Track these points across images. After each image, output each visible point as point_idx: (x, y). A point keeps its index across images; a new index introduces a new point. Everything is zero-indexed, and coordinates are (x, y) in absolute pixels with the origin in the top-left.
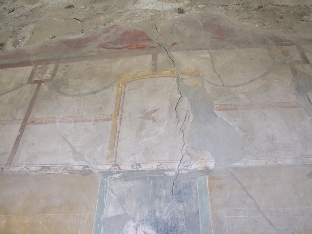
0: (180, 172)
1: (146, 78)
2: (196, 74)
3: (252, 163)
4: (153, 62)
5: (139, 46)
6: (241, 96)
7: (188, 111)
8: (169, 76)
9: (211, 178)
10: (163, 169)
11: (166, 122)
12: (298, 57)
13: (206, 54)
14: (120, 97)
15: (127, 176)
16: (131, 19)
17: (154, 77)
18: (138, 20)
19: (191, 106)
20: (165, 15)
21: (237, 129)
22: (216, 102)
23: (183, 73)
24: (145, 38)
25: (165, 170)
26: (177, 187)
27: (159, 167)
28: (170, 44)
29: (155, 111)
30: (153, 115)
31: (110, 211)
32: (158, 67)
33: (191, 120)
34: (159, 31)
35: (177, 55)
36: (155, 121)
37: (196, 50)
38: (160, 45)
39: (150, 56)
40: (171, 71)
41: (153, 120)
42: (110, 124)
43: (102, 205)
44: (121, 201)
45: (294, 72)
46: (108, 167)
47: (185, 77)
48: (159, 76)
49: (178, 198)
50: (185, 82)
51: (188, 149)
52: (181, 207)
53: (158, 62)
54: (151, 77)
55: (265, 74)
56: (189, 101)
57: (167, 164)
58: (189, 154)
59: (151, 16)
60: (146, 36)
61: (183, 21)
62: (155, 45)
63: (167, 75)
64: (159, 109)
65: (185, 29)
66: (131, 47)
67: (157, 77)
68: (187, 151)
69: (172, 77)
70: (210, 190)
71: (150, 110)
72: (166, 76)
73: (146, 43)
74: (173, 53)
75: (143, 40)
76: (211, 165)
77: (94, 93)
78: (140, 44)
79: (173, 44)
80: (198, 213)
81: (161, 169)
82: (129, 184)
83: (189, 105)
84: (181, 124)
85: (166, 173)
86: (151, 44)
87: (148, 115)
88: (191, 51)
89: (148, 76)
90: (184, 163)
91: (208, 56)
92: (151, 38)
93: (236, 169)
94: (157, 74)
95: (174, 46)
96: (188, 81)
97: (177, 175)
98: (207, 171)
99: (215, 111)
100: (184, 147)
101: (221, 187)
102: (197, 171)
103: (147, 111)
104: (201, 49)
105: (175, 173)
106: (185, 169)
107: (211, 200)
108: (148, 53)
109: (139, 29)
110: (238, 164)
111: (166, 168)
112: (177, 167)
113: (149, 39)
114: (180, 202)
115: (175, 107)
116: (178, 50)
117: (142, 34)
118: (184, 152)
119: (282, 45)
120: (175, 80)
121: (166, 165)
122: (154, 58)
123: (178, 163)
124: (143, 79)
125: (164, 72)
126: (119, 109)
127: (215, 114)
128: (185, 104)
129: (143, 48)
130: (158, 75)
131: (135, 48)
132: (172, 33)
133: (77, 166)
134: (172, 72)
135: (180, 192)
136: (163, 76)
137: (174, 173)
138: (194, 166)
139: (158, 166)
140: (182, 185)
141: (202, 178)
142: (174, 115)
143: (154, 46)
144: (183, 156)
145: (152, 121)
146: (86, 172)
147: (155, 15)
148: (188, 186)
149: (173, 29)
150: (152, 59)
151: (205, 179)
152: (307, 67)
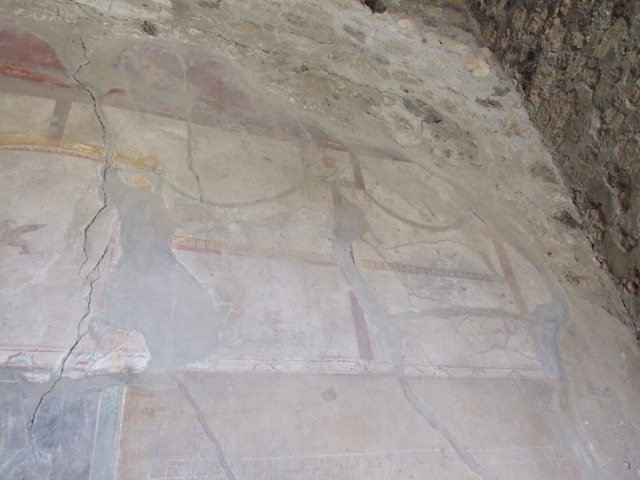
0: (64, 375)
1: (28, 150)
2: (150, 165)
3: (228, 365)
4: (56, 119)
5: (28, 73)
6: (232, 227)
7: (112, 240)
8: (87, 157)
9: (132, 393)
10: (22, 365)
11: (57, 257)
12: (348, 174)
13: (180, 130)
16: (24, 8)
17: (49, 151)
18: (44, 17)
19: (123, 229)
20: (112, 25)
21: (211, 292)
22: (178, 231)
23: (120, 157)
24: (49, 60)
25: (26, 369)
26: (47, 411)
27: (14, 359)
28: (106, 90)
29: (34, 228)
30: (26, 237)
32: (66, 132)
33: (115, 262)
34: (88, 55)
35: (116, 116)
36: (27, 252)
37: (161, 115)
38: (82, 86)
39: (51, 104)
40: (94, 147)
41: (24, 247)
45: (338, 199)
47: (123, 166)
48: (62, 153)
49: (44, 437)
50: (122, 177)
51: (95, 324)
52: (47, 458)
53: (69, 120)
54: (42, 151)
55: (287, 193)
56: (120, 219)
57: (34, 353)
58: (95, 336)
59: (79, 18)
60: (54, 56)
61: (148, 49)
62: (70, 81)
63: (82, 154)
64: (43, 226)
65: (147, 67)
66: (8, 71)
67: (56, 152)
68: (91, 329)
69: (94, 159)
70: (127, 418)
71: (21, 223)
72: (79, 156)
73: (50, 73)
74: (108, 109)
75: (44, 64)
76: (141, 363)
78: (31, 70)
79: (113, 91)
80: (86, 471)
81: (16, 365)
83: (119, 228)
84: (90, 266)
85: (28, 375)
86: (60, 77)
87: (13, 236)
88: (148, 116)
89: (35, 147)
90: (79, 354)
91: (184, 133)
92: (63, 63)
93: (193, 375)
94: (57, 146)
95: (114, 96)
96: (128, 177)
97: (55, 381)
98: (128, 376)
99: (173, 250)
100: (87, 319)
101: (150, 413)
102: (105, 374)
103: (13, 226)
104: (171, 116)
105: (52, 378)
106: (76, 369)
107: (123, 443)
108: (49, 96)
109: (39, 37)
110: (199, 366)
111: (30, 364)
112: (59, 362)
113: (58, 66)
114: (48, 445)
115: (85, 227)
116: (121, 105)
117: (45, 49)
118: (84, 329)
119: (326, 146)
120: (100, 167)
121: (32, 357)
122: (61, 110)
123: (64, 355)
124: (20, 149)
125: (76, 146)
127: (171, 255)
128: (111, 225)
129: (39, 80)
130: (60, 150)
131: (16, 76)
132: (115, 66)
134: (97, 149)
135: (53, 421)
136: (72, 155)
137: (47, 377)
138: (101, 363)
139: (10, 357)
140: (62, 406)
141: (114, 391)
142: (79, 244)
143: (67, 84)
144: (80, 338)
145: (20, 249)
147: (86, 19)
148: (76, 409)
149: (120, 59)
150: (56, 109)
151: (120, 394)
152: (360, 195)
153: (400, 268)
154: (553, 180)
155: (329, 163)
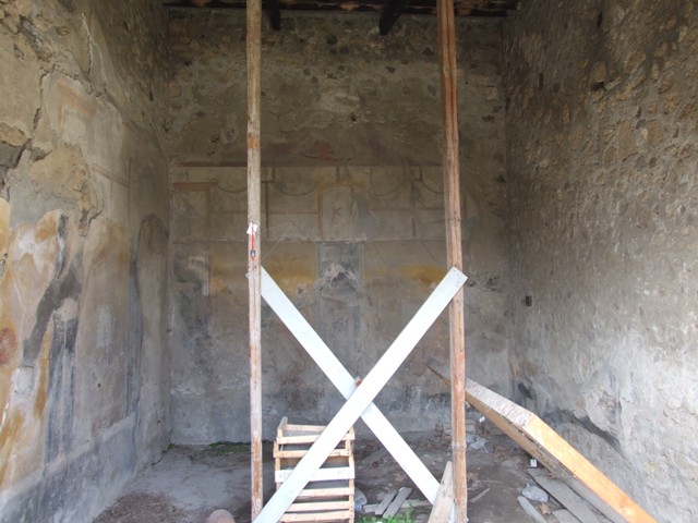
0: (352, 242)
1: (333, 186)
2: (361, 185)
3: (383, 239)
4: (337, 174)
6: (383, 202)
7: (356, 210)
9: (365, 245)
11: (346, 216)
12: (418, 176)
13: (367, 170)
14: (320, 198)
15: (328, 244)
17: (338, 186)
19: (358, 207)
21: (378, 221)
22: (370, 205)
23: (354, 184)
24: (330, 150)
25: (345, 241)
26: (350, 249)
27: (343, 240)
28: (347, 159)
29: (340, 209)
30: (339, 211)
31: (323, 259)
32: (340, 178)
33: (358, 216)
35: (351, 170)
37: (362, 165)
38: (340, 159)
39: (334, 169)
41: (339, 214)
42: (316, 216)
43: (320, 258)
44: (327, 255)
45: (413, 187)
46: (318, 240)
47: (355, 187)
49: (351, 254)
50: (356, 191)
51: (355, 231)
53: (340, 173)
55: (398, 188)
56: (357, 204)
58: (356, 234)
59: (332, 120)
60: (331, 148)
66: (322, 158)
69: (348, 186)
70: (364, 250)
71: (337, 208)
72: (345, 186)
73: (332, 156)
74: (349, 167)
75: (329, 152)
76: (365, 239)
77: (304, 194)
78: (327, 156)
79: (349, 159)
82: (329, 248)
84: (353, 217)
86: (334, 157)
87: (336, 212)
88: (359, 167)
89: (335, 185)
90: (354, 238)
91: (368, 171)
93: (375, 241)
94: (339, 183)
95: (349, 161)
97: (351, 244)
98: (363, 242)
99: (369, 211)
101: (368, 249)
102: (359, 242)
103: (335, 209)
104: (365, 165)
106: (354, 241)
107: (364, 255)
108: (333, 165)
110: (376, 239)
112: (350, 240)
113: (333, 152)
115: (350, 207)
116: (352, 165)
117: (328, 146)
119: (412, 165)
120: (350, 189)
121: (346, 239)
122: (338, 170)
123: (351, 238)
124: (331, 186)
125: (343, 182)
126: (320, 207)
127: (369, 213)
128: (355, 206)
129: (330, 159)
130: (340, 185)
131: (324, 159)
132: (348, 146)
133: (304, 239)
134: (348, 183)
135: (352, 251)
136: (343, 186)
137: (349, 243)
138: (358, 240)
140: (353, 248)
141: (361, 245)
142: (349, 212)
143: (337, 159)
144: (353, 234)
146: (309, 242)
147: (334, 120)
148: (355, 248)
151: (363, 246)
152: (421, 183)
153: (429, 209)
154: (501, 161)
155: (412, 173)
